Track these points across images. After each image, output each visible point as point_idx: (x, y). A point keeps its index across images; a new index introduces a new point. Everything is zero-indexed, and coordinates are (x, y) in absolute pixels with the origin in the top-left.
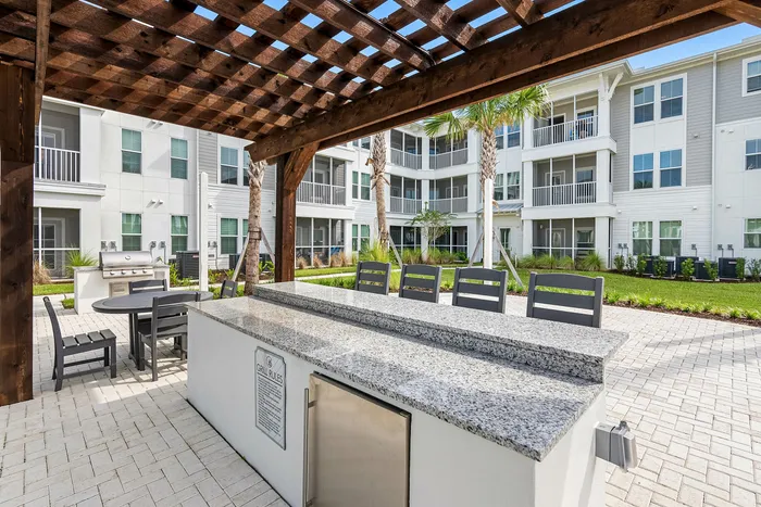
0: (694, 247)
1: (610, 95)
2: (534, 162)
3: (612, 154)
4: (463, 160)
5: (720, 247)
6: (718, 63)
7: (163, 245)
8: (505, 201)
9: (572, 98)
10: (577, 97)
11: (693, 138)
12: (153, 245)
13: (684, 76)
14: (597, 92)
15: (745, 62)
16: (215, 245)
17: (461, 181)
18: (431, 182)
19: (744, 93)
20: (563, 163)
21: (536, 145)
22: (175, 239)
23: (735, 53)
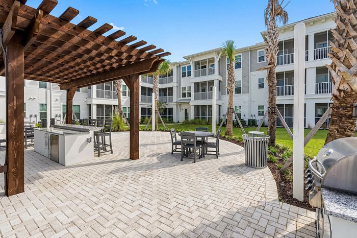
0: (244, 115)
1: (218, 60)
2: (195, 83)
3: (220, 81)
4: (171, 81)
5: (252, 115)
6: (251, 51)
7: (36, 116)
8: (187, 98)
9: (206, 59)
10: (208, 59)
11: (244, 77)
12: (31, 116)
13: (241, 54)
14: (214, 58)
15: (258, 51)
16: (60, 116)
17: (171, 89)
18: (160, 89)
19: (258, 62)
20: (204, 83)
21: (195, 76)
22: (41, 114)
23: (255, 48)
